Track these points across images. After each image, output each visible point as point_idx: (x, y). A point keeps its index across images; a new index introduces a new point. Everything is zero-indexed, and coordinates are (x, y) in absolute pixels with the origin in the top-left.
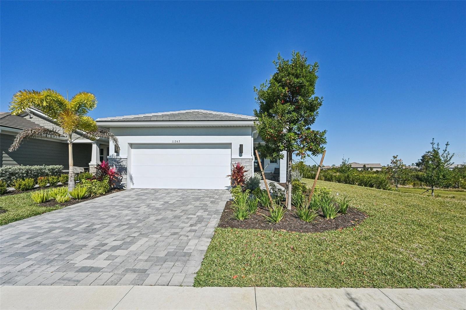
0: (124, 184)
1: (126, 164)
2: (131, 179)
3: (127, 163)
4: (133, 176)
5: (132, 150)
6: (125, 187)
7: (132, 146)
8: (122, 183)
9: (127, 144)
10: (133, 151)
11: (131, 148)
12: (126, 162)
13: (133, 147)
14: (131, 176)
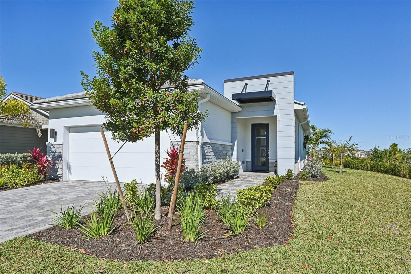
0: (60, 174)
1: (62, 152)
2: (69, 168)
3: (63, 150)
4: (71, 165)
5: (70, 134)
6: (61, 178)
7: (70, 129)
8: (58, 173)
9: (63, 127)
10: (72, 136)
11: (70, 132)
12: (62, 148)
13: (71, 131)
14: (69, 164)
